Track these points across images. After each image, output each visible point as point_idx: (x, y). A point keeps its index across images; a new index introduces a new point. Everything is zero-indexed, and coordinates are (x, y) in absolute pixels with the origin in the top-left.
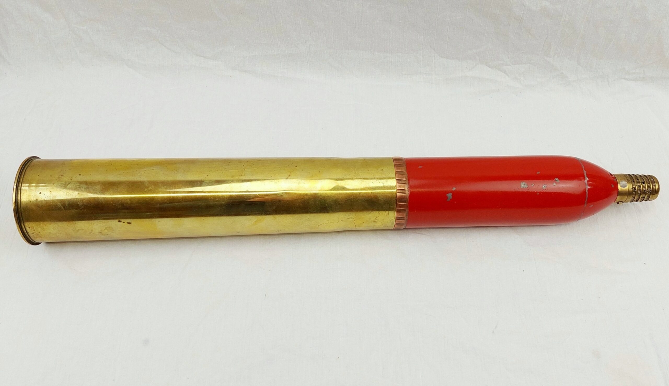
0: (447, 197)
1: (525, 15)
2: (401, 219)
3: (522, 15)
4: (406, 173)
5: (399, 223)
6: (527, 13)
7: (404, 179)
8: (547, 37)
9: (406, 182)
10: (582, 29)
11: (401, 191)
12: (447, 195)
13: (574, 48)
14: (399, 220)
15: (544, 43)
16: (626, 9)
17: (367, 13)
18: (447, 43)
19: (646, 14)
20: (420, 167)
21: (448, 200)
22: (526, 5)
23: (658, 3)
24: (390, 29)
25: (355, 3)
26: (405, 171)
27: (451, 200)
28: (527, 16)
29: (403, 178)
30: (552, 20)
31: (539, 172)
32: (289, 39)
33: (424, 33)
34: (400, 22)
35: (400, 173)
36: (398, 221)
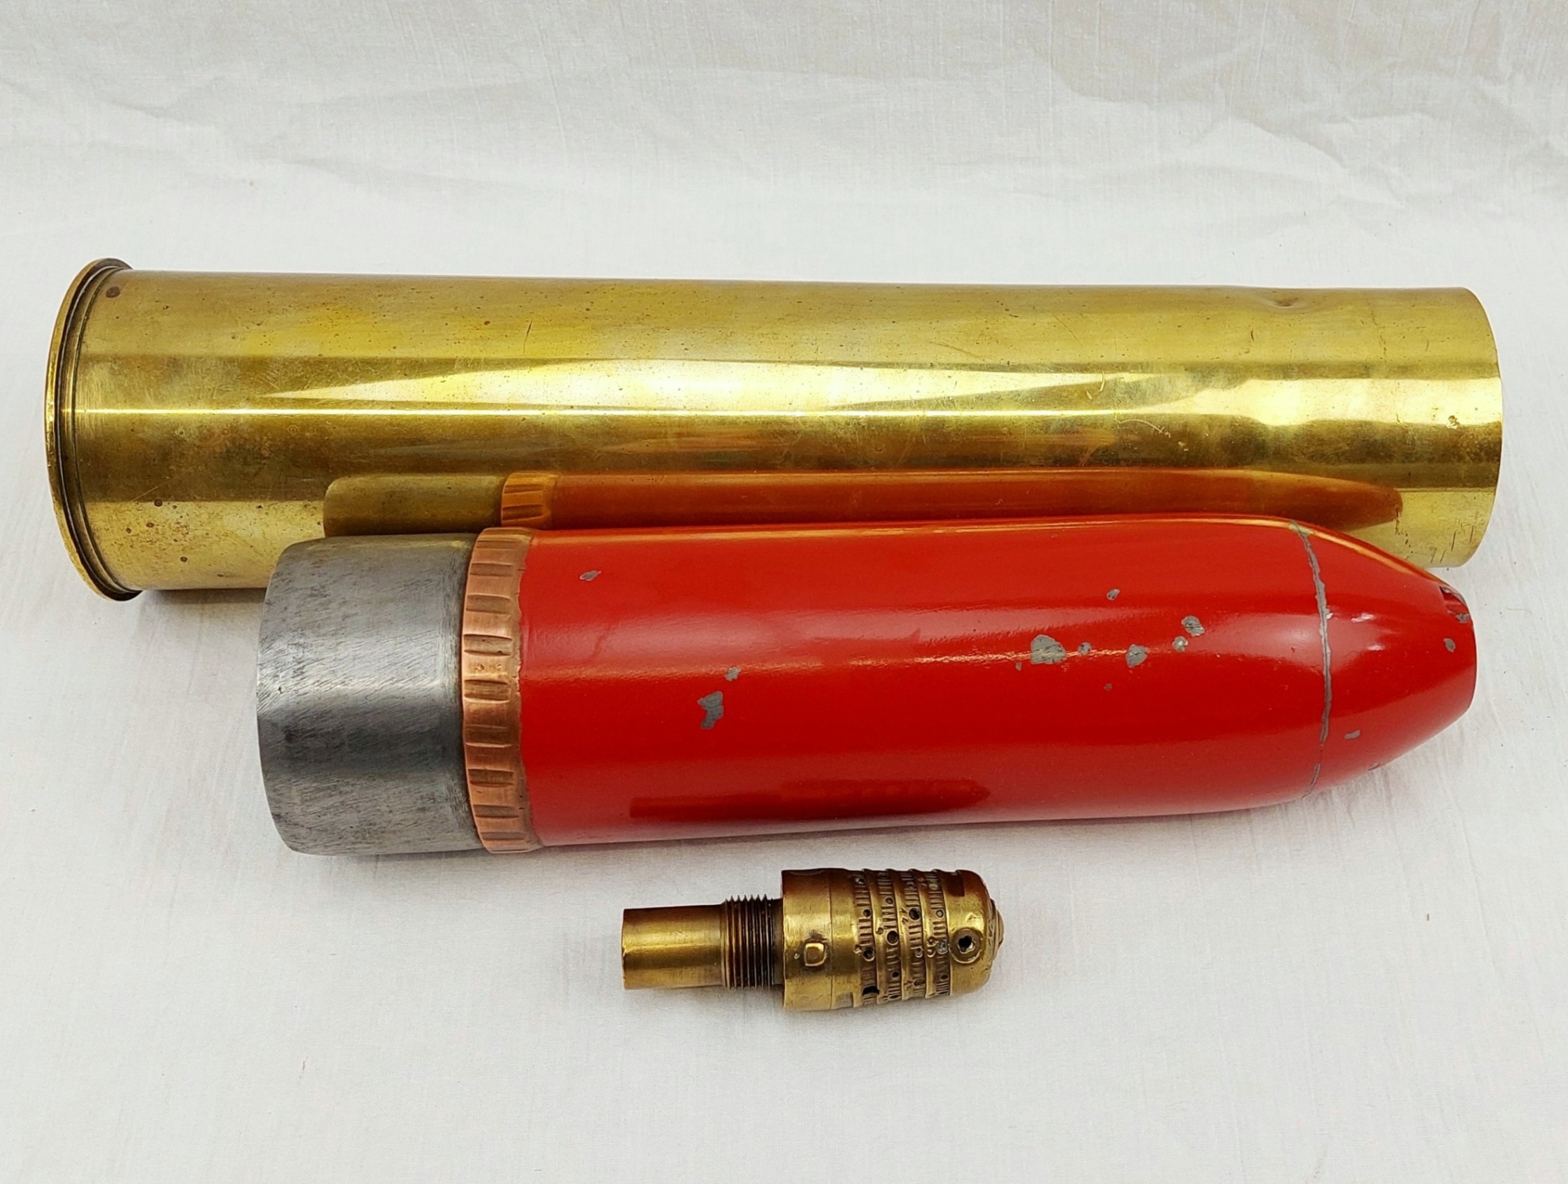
0: (702, 713)
2: (496, 812)
4: (514, 604)
5: (491, 830)
7: (502, 632)
9: (510, 645)
11: (486, 689)
12: (702, 701)
14: (489, 820)
20: (591, 575)
21: (709, 723)
26: (513, 594)
27: (718, 722)
29: (496, 626)
31: (1116, 591)
32: (473, 25)
35: (487, 605)
36: (487, 825)
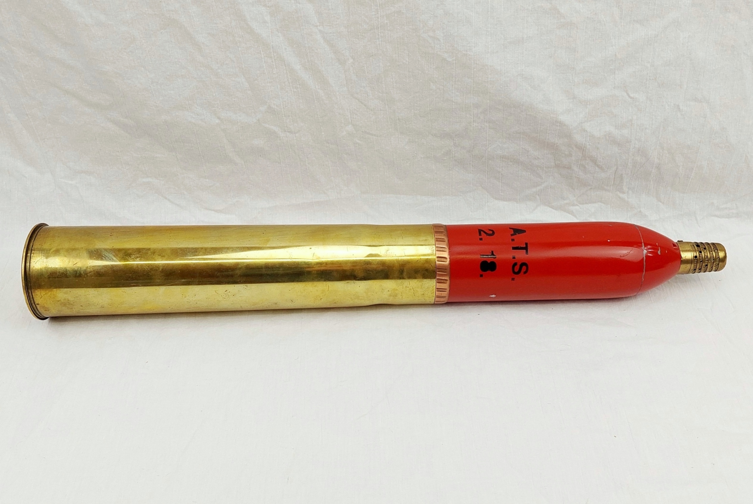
1: (588, 142)
3: (584, 143)
6: (589, 140)
8: (616, 168)
10: (656, 157)
13: (650, 181)
15: (615, 176)
16: (703, 131)
17: (406, 150)
18: (500, 181)
19: (727, 137)
22: (587, 131)
23: (739, 123)
24: (434, 168)
25: (392, 138)
28: (590, 144)
30: (620, 148)
33: (473, 171)
34: (445, 158)
